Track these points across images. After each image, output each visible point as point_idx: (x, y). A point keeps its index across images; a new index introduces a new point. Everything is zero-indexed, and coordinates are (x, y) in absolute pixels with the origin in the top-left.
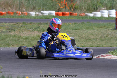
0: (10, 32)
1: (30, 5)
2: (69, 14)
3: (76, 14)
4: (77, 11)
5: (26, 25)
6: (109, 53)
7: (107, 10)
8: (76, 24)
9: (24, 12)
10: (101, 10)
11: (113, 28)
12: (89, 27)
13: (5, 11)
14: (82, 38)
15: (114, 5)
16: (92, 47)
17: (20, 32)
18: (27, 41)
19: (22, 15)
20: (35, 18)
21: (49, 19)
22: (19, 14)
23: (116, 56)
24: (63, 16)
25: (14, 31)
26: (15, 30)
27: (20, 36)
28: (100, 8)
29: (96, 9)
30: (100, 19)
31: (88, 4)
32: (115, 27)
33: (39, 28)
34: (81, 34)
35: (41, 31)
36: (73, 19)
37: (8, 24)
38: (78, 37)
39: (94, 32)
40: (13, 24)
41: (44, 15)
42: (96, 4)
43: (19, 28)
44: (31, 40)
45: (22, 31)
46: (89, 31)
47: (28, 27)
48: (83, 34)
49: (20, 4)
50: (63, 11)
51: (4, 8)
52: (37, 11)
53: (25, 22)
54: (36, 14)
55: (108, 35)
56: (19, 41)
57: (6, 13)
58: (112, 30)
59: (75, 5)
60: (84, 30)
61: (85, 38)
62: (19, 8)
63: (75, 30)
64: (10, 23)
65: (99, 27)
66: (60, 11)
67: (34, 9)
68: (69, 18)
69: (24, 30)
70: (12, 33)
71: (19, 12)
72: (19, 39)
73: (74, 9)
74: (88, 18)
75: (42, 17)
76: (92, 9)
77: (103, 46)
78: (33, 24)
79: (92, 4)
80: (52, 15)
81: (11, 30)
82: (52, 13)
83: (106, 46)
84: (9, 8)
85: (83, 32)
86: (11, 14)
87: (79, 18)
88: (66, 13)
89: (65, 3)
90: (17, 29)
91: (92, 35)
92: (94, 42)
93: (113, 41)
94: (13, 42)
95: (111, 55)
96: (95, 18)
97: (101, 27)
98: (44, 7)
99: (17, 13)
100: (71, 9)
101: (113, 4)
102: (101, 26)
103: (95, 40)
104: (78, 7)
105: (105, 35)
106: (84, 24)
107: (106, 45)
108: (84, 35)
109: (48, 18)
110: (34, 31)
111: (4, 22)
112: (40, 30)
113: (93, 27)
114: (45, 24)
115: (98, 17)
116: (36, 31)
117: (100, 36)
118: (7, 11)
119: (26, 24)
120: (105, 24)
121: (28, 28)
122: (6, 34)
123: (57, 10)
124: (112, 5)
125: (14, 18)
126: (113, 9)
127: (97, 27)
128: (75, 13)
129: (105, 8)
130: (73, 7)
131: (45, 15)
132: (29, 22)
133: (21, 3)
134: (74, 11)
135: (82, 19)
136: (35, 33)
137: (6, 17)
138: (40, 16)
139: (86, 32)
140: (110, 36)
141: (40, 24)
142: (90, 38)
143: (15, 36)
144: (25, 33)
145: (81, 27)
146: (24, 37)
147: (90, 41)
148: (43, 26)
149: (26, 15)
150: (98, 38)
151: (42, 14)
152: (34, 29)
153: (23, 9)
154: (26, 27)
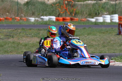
0: (8, 38)
1: (29, 10)
2: (70, 19)
3: (77, 20)
4: (79, 16)
6: (112, 59)
7: (109, 14)
9: (23, 17)
10: (103, 15)
11: (116, 33)
12: (91, 33)
13: (3, 17)
15: (116, 10)
16: (94, 53)
17: (18, 39)
19: (21, 21)
20: (34, 24)
22: (18, 20)
24: (64, 21)
25: (13, 37)
26: (14, 36)
27: (19, 43)
28: (102, 13)
29: (98, 14)
30: (102, 24)
31: (89, 9)
32: (118, 33)
33: (38, 34)
37: (6, 30)
40: (11, 30)
42: (97, 9)
43: (18, 34)
44: (30, 47)
45: (21, 38)
46: (91, 37)
47: (27, 34)
48: (85, 40)
49: (18, 9)
50: (64, 16)
51: (2, 13)
52: (36, 17)
53: (25, 28)
54: (35, 20)
55: (111, 40)
56: (18, 48)
57: (4, 19)
58: (115, 35)
59: (76, 10)
60: (86, 35)
62: (17, 13)
64: (8, 29)
65: (101, 33)
66: (60, 16)
67: (33, 14)
70: (11, 40)
71: (17, 18)
72: (18, 46)
73: (75, 14)
74: (90, 23)
75: (42, 23)
76: (94, 14)
77: (105, 53)
78: (32, 30)
79: (94, 8)
80: (52, 21)
81: (9, 36)
82: (52, 19)
83: (109, 53)
84: (7, 14)
85: (85, 38)
86: (10, 20)
87: (80, 23)
88: (67, 18)
89: (65, 8)
91: (94, 41)
92: (96, 48)
93: (116, 47)
94: (12, 49)
95: (114, 62)
96: (97, 23)
97: (104, 33)
98: (44, 13)
99: (16, 19)
100: (72, 14)
101: (115, 8)
102: (103, 31)
103: (98, 46)
104: (79, 12)
105: (108, 41)
106: (85, 30)
107: (109, 51)
109: (48, 24)
110: (33, 37)
111: (3, 29)
113: (95, 33)
114: (45, 30)
115: (100, 23)
116: (35, 37)
118: (5, 17)
119: (25, 30)
120: (107, 29)
121: (27, 35)
122: (4, 41)
123: (56, 15)
124: (115, 10)
126: (115, 14)
127: (99, 33)
128: (76, 18)
129: (108, 13)
130: (74, 12)
131: (45, 20)
132: (28, 28)
133: (20, 8)
134: (75, 16)
135: (83, 24)
136: (35, 40)
137: (4, 23)
138: (40, 21)
139: (88, 38)
140: (113, 41)
141: (40, 30)
142: (92, 44)
143: (13, 43)
144: (25, 40)
145: (82, 33)
146: (23, 44)
147: (92, 47)
148: (43, 32)
149: (25, 20)
150: (100, 44)
151: (42, 20)
152: (33, 35)
153: (22, 15)
154: (25, 33)
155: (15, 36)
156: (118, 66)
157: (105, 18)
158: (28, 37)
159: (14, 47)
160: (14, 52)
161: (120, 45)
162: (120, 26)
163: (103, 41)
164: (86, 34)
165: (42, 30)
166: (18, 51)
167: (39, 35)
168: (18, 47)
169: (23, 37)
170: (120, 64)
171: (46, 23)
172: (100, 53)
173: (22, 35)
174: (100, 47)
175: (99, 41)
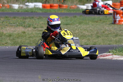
2: (59, 6)
3: (66, 7)
4: (68, 3)
5: (9, 19)
6: (109, 52)
8: (67, 17)
9: (6, 4)
11: (111, 22)
12: (82, 22)
16: (88, 44)
17: (2, 29)
18: (11, 38)
20: (19, 11)
21: (35, 12)
23: (118, 56)
24: (52, 8)
27: (3, 33)
32: (113, 22)
34: (73, 30)
35: (27, 26)
36: (63, 12)
41: (29, 8)
43: (1, 23)
44: (15, 37)
45: (5, 27)
46: (83, 26)
47: (11, 22)
48: (76, 30)
50: (51, 3)
52: (21, 3)
53: (8, 16)
54: (19, 7)
55: (106, 30)
56: (2, 39)
58: (109, 24)
60: (78, 25)
61: (79, 35)
63: (66, 25)
65: (94, 22)
66: (47, 3)
68: (58, 11)
69: (7, 25)
72: (1, 37)
73: (64, 1)
75: (27, 10)
76: (85, 1)
77: (100, 44)
78: (16, 19)
82: (39, 6)
83: (104, 44)
85: (76, 27)
87: (70, 11)
88: (55, 5)
91: (86, 31)
93: (111, 38)
95: (112, 55)
97: (97, 22)
102: (96, 20)
103: (91, 37)
105: (101, 31)
106: (76, 18)
107: (103, 42)
108: (77, 31)
110: (18, 26)
112: (25, 26)
113: (87, 22)
114: (31, 18)
116: (20, 27)
117: (95, 32)
119: (9, 18)
120: (101, 17)
121: (11, 24)
123: (43, 2)
127: (92, 22)
128: (65, 5)
132: (12, 17)
134: (64, 3)
135: (73, 12)
136: (20, 29)
138: (25, 8)
140: (108, 31)
141: (25, 18)
142: (84, 34)
145: (73, 21)
146: (7, 34)
147: (84, 37)
148: (29, 21)
149: (7, 7)
150: (93, 35)
151: (26, 7)
152: (18, 24)
153: (4, 1)
154: (9, 22)
156: (117, 60)
158: (12, 26)
161: (116, 36)
162: (115, 14)
164: (77, 23)
165: (27, 19)
166: (2, 42)
167: (24, 24)
169: (6, 26)
170: (119, 57)
171: (32, 11)
172: (94, 45)
173: (5, 24)
174: (93, 38)
175: (92, 31)
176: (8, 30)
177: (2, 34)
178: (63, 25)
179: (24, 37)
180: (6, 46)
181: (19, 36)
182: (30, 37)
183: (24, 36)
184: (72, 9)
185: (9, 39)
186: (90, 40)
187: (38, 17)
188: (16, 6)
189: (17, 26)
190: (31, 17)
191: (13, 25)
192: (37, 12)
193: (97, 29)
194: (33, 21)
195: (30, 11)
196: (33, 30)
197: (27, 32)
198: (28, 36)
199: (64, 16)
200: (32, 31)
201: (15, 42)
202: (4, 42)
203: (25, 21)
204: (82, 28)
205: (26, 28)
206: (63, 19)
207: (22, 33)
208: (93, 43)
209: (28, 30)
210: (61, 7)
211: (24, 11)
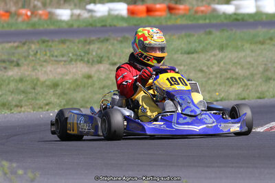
0: (5, 68)
2: (167, 10)
3: (185, 9)
5: (51, 46)
8: (189, 36)
9: (40, 9)
12: (227, 44)
14: (211, 76)
16: (244, 99)
17: (34, 69)
19: (35, 20)
20: (72, 26)
21: (110, 26)
22: (26, 18)
25: (18, 65)
26: (20, 62)
27: (38, 79)
34: (207, 65)
35: (93, 61)
36: (179, 22)
38: (200, 75)
39: (244, 57)
40: (11, 47)
41: (95, 17)
43: (32, 56)
44: (68, 89)
45: (41, 65)
46: (230, 55)
47: (56, 54)
48: (214, 64)
50: (149, 3)
52: (76, 6)
53: (47, 39)
54: (72, 15)
56: (37, 94)
60: (216, 52)
61: (221, 77)
63: (189, 53)
64: (4, 42)
65: (256, 43)
66: (139, 2)
68: (167, 21)
69: (45, 61)
70: (13, 73)
71: (23, 11)
72: (34, 89)
75: (91, 22)
78: (68, 43)
81: (8, 63)
82: (120, 10)
85: (213, 58)
86: (3, 18)
87: (195, 19)
88: (158, 6)
90: (25, 60)
91: (239, 67)
92: (247, 85)
96: (239, 17)
97: (262, 43)
99: (18, 15)
102: (261, 39)
103: (250, 81)
106: (211, 37)
108: (216, 68)
109: (108, 24)
110: (73, 62)
112: (91, 61)
113: (239, 44)
114: (102, 41)
115: (250, 15)
116: (79, 63)
117: (261, 69)
119: (50, 44)
120: (272, 31)
121: (56, 56)
125: (13, 29)
127: (251, 43)
128: (181, 7)
131: (98, 15)
132: (57, 40)
135: (204, 22)
136: (79, 69)
138: (86, 18)
139: (222, 59)
141: (90, 42)
142: (234, 74)
143: (21, 80)
144: (51, 71)
145: (205, 44)
146: (47, 83)
147: (235, 82)
148: (98, 48)
149: (43, 17)
150: (256, 74)
151: (90, 14)
152: (73, 57)
153: (36, 3)
154: (50, 52)
155: (25, 63)
157: (260, 3)
158: (58, 62)
159: (23, 92)
160: (26, 105)
163: (263, 66)
164: (214, 49)
165: (94, 44)
166: (38, 102)
167: (86, 55)
168: (36, 91)
169: (45, 63)
171: (103, 24)
172: (260, 98)
173: (41, 59)
174: (256, 83)
175: (253, 67)
176: (49, 72)
177: (35, 82)
178: (181, 53)
179: (90, 88)
180: (48, 110)
181: (77, 85)
182: (103, 88)
183: (90, 84)
184: (200, 14)
185: (54, 94)
186: (248, 89)
187: (119, 39)
188: (64, 14)
189: (71, 60)
190: (102, 39)
191: (61, 58)
192: (115, 26)
193: (265, 59)
194: (110, 47)
195: (99, 25)
196: (108, 69)
197: (96, 76)
198: (97, 85)
199: (183, 33)
200: (108, 72)
201: (70, 100)
202: (42, 102)
203: (89, 49)
204: (227, 60)
205: (92, 64)
206: (179, 39)
207: (85, 77)
208: (258, 95)
209: (98, 71)
210: (173, 12)
211: (84, 24)
